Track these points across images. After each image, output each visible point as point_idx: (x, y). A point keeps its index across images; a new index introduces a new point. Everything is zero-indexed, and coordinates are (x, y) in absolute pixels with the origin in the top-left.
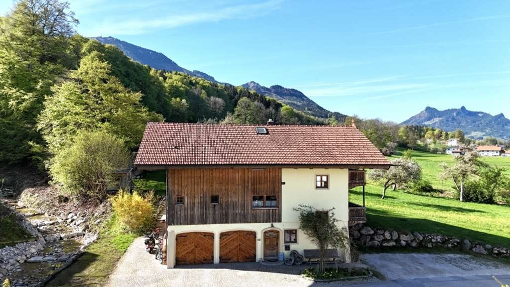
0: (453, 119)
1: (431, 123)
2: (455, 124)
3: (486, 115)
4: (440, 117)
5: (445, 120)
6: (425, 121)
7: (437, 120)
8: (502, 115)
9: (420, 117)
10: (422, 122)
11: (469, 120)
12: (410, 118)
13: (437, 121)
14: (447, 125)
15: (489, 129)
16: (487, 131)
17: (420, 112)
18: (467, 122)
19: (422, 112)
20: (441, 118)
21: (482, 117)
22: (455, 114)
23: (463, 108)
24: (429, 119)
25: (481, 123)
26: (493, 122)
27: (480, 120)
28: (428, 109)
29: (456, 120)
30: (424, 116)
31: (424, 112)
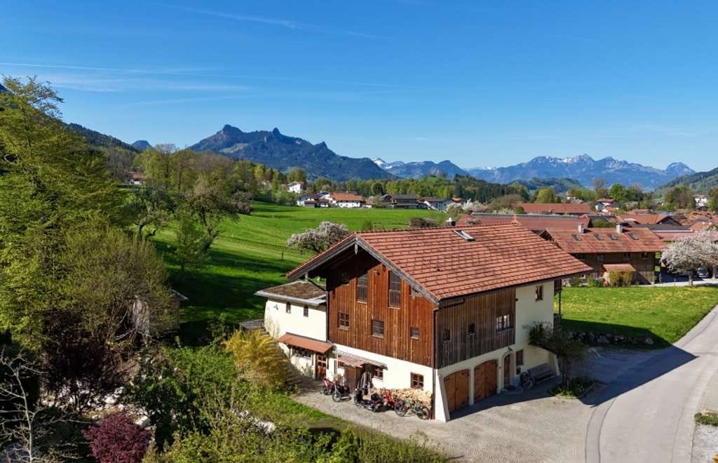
0: (264, 147)
1: (232, 152)
2: (266, 154)
3: (305, 144)
4: (244, 142)
5: (252, 148)
6: (223, 148)
7: (240, 146)
8: (324, 144)
9: (216, 140)
10: (219, 149)
11: (284, 150)
12: (201, 142)
13: (241, 148)
14: (256, 155)
15: (309, 163)
16: (307, 166)
17: (215, 133)
18: (282, 153)
19: (218, 133)
20: (246, 145)
21: (300, 146)
22: (265, 139)
23: (276, 131)
24: (229, 145)
25: (299, 155)
26: (314, 154)
27: (298, 150)
28: (228, 128)
29: (267, 148)
30: (222, 139)
31: (222, 132)
